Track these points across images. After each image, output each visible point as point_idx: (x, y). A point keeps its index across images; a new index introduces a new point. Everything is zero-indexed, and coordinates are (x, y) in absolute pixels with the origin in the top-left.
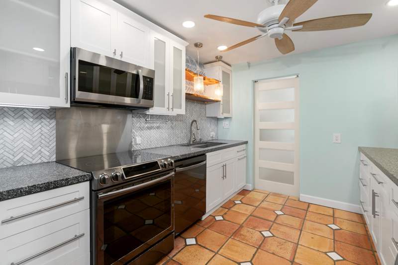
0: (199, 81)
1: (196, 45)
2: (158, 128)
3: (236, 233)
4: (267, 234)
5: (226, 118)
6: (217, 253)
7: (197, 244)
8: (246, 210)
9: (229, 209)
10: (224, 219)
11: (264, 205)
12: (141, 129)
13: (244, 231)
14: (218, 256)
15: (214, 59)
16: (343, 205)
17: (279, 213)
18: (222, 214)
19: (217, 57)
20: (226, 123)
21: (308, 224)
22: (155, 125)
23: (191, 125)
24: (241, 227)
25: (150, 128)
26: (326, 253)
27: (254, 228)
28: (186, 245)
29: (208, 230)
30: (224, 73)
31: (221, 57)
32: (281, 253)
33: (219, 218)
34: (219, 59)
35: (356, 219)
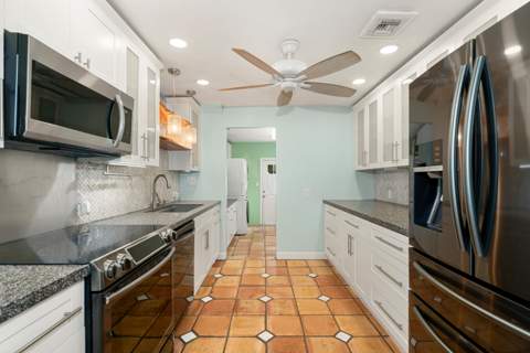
0: (175, 121)
1: (171, 71)
2: (114, 186)
3: (236, 309)
4: (265, 299)
5: (192, 172)
6: (227, 337)
7: (198, 336)
8: (233, 281)
9: (212, 286)
10: (214, 299)
11: (247, 271)
12: (91, 188)
13: (243, 304)
14: (230, 339)
15: (185, 93)
16: (312, 255)
17: (266, 275)
18: (208, 293)
19: (188, 92)
20: (192, 178)
21: (294, 279)
22: (109, 182)
23: (155, 181)
24: (237, 301)
25: (103, 187)
26: (317, 299)
27: (251, 297)
28: (185, 344)
29: (203, 317)
30: (193, 112)
31: (194, 93)
32: (286, 311)
33: (206, 299)
34: (190, 94)
35: (323, 264)
